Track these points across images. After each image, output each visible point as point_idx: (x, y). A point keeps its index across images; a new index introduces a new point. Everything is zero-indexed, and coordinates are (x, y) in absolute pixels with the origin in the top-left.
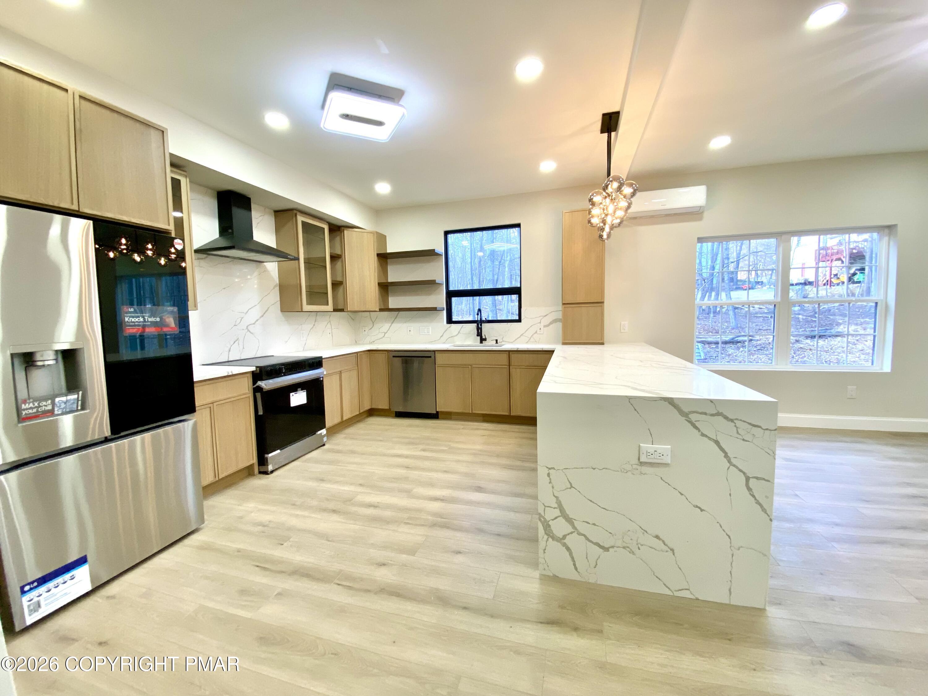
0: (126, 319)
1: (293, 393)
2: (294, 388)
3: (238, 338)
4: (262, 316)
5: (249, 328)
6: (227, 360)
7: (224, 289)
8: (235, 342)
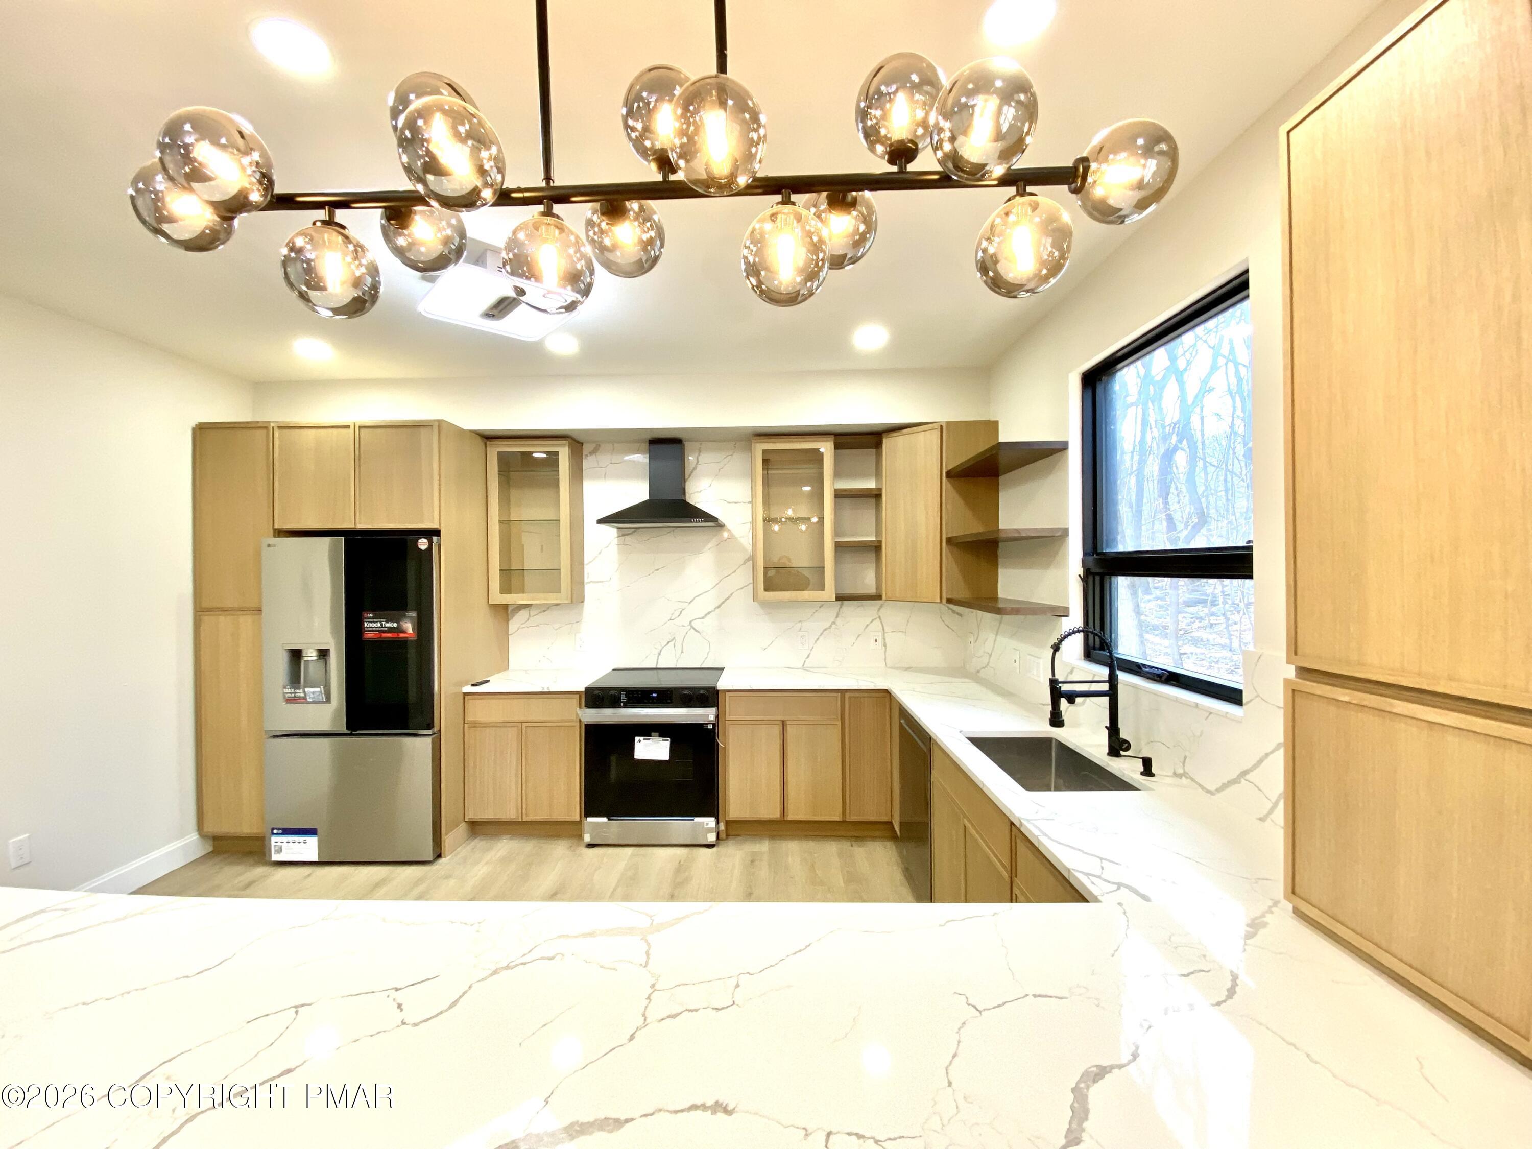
0: (366, 624)
1: (641, 738)
2: (647, 730)
3: (674, 638)
4: (719, 607)
5: (692, 623)
6: (654, 667)
7: (657, 570)
8: (668, 643)
